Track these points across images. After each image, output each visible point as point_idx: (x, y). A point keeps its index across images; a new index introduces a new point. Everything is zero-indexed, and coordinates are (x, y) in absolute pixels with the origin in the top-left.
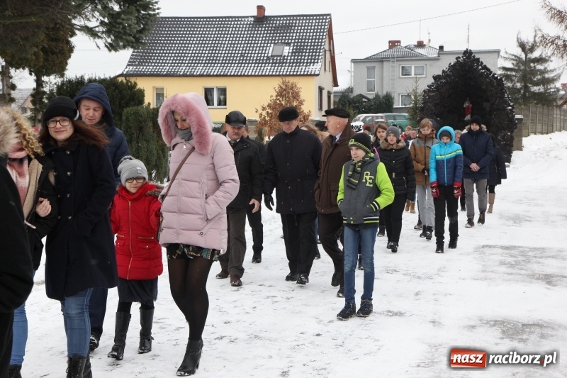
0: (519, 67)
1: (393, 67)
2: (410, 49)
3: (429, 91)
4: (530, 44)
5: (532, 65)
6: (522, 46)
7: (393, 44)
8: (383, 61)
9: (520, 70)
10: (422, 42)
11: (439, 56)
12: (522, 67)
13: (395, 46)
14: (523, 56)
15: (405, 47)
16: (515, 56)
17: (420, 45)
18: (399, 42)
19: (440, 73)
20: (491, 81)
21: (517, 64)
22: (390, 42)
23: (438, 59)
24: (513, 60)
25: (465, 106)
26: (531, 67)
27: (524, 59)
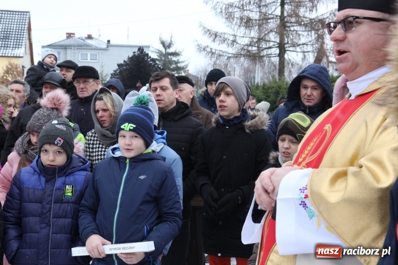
0: (161, 58)
1: (74, 53)
2: (82, 39)
3: (115, 74)
4: (168, 43)
5: (169, 57)
6: (163, 43)
7: (70, 35)
8: (66, 49)
9: (162, 60)
10: (91, 35)
11: (108, 47)
12: (163, 58)
13: (71, 37)
14: (163, 51)
15: (79, 38)
16: (159, 50)
17: (90, 37)
18: (74, 34)
19: (122, 62)
20: (157, 69)
21: (160, 56)
22: (67, 34)
23: (107, 50)
24: (157, 53)
25: (137, 85)
26: (168, 58)
27: (164, 52)
